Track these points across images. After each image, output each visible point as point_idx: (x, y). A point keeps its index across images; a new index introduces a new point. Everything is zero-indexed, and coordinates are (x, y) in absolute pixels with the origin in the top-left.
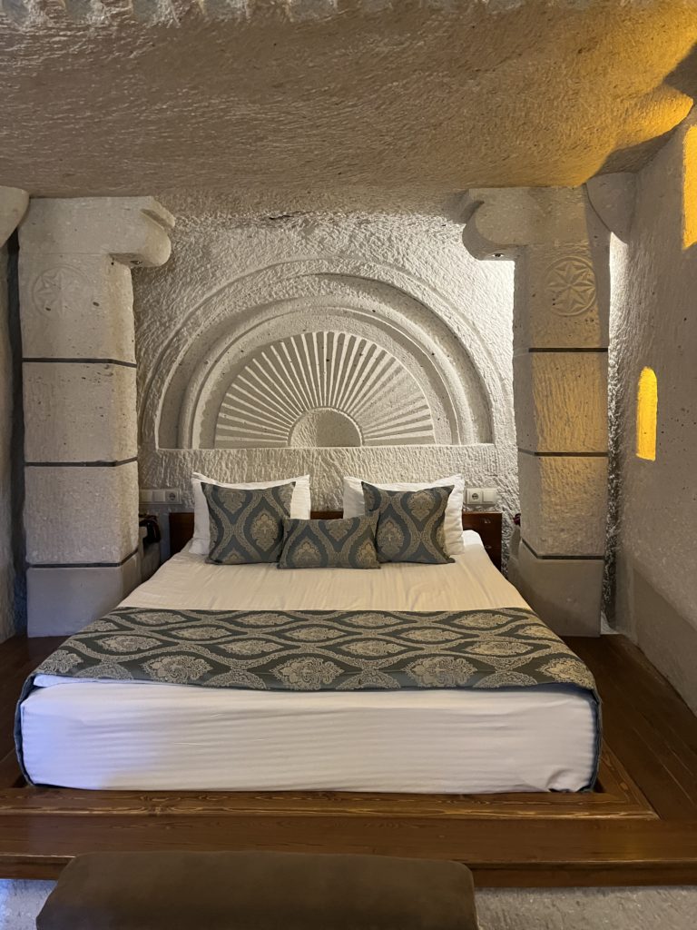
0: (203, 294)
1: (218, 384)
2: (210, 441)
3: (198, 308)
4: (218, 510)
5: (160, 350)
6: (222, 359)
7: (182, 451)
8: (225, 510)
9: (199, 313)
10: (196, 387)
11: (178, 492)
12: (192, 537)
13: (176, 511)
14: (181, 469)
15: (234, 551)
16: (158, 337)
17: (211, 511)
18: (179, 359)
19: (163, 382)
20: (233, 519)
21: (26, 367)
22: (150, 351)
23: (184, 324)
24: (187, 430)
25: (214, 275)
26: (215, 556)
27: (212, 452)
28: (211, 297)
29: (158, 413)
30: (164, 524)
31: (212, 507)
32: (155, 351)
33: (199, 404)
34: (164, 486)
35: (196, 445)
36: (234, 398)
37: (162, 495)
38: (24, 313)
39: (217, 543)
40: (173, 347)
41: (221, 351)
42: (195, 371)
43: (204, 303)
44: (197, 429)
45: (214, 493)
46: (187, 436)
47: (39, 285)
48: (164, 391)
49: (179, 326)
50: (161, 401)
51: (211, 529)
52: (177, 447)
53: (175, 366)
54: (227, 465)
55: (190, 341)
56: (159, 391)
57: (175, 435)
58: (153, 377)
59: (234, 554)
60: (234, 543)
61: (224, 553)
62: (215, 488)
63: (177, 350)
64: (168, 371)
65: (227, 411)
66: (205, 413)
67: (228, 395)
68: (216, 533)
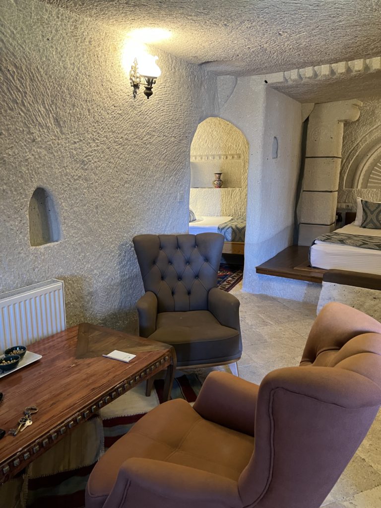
0: (370, 128)
1: (371, 164)
2: (365, 185)
3: (367, 134)
4: (366, 209)
5: (350, 151)
6: (374, 154)
7: (354, 189)
8: (369, 210)
9: (367, 136)
10: (363, 165)
11: (350, 205)
12: (355, 220)
13: (349, 211)
14: (353, 196)
15: (371, 224)
16: (349, 146)
17: (364, 210)
18: (357, 154)
19: (349, 163)
20: (372, 213)
21: (307, 160)
22: (346, 152)
23: (361, 141)
24: (356, 181)
25: (375, 121)
26: (363, 226)
27: (365, 190)
28: (373, 130)
29: (346, 175)
30: (343, 216)
31: (365, 208)
32: (348, 152)
33: (363, 171)
34: (345, 202)
35: (359, 187)
36: (377, 169)
37: (344, 206)
38: (308, 142)
39: (365, 221)
40: (355, 150)
41: (375, 150)
42: (362, 159)
43: (370, 132)
44: (361, 181)
45: (365, 204)
46: (356, 184)
47: (314, 133)
48: (349, 166)
49: (358, 142)
50: (348, 170)
51: (363, 216)
52: (352, 188)
53: (355, 157)
54: (371, 195)
55: (362, 147)
56: (347, 167)
57: (352, 183)
58: (346, 162)
59: (371, 225)
60: (371, 221)
61: (367, 224)
62: (366, 202)
63: (357, 151)
64: (352, 159)
65: (374, 174)
66: (365, 175)
67: (375, 168)
68: (365, 217)
